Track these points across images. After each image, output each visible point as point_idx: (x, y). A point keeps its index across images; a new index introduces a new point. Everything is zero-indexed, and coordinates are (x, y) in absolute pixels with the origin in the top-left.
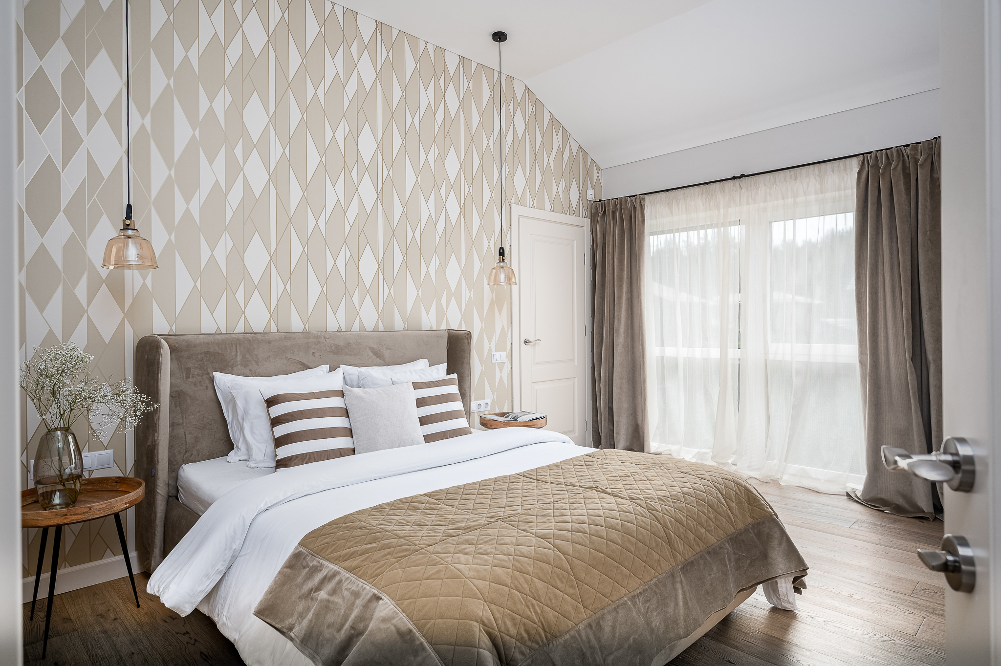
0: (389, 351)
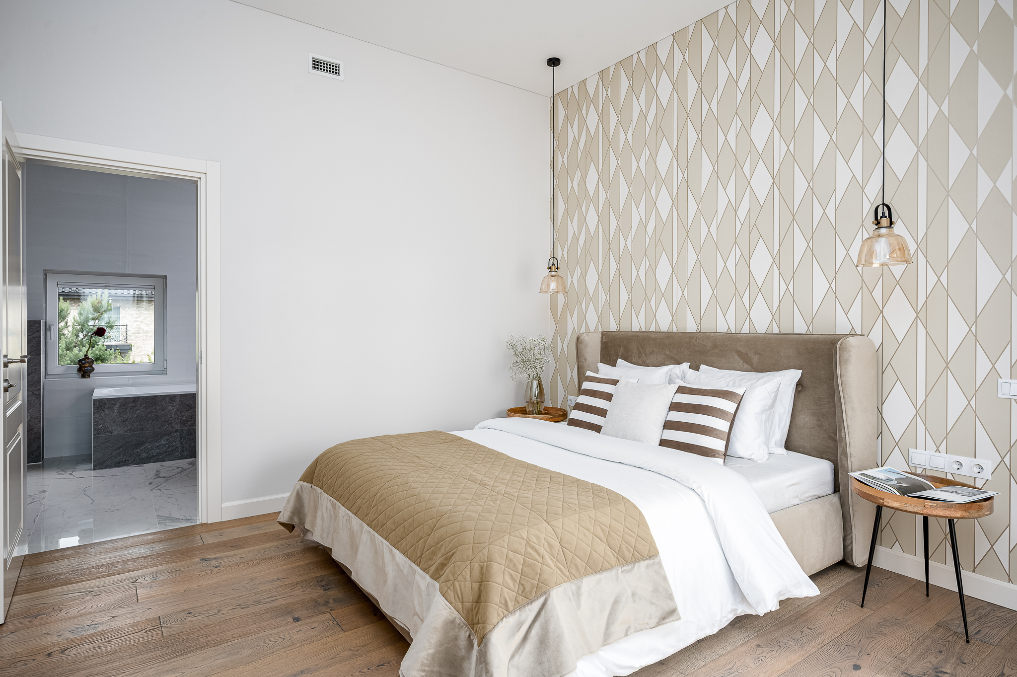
0: (757, 356)
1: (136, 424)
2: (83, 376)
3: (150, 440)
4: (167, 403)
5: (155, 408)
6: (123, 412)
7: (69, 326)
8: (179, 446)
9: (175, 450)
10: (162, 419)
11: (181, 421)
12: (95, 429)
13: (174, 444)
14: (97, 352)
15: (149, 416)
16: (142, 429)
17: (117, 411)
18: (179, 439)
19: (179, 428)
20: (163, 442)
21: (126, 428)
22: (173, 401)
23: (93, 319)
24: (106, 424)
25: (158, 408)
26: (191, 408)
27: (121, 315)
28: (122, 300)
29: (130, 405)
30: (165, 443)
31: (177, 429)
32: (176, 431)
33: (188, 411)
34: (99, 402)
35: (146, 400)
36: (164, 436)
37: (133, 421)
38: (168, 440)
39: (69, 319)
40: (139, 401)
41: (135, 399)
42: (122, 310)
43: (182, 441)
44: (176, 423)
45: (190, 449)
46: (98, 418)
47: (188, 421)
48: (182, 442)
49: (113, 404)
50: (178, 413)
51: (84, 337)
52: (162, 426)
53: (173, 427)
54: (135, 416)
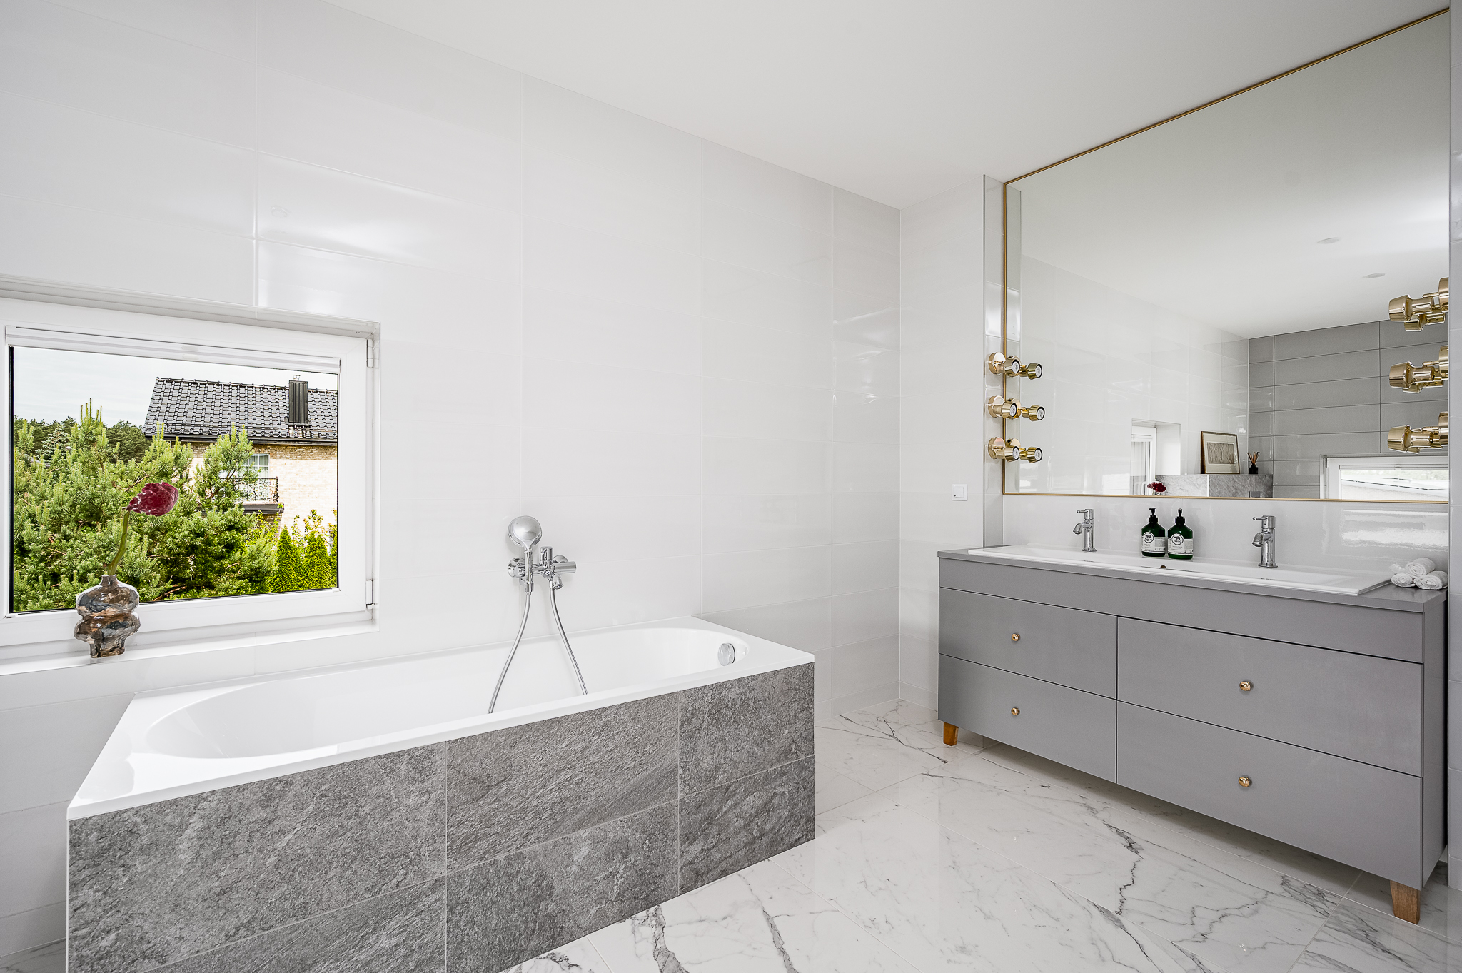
1: (277, 893)
2: (98, 653)
3: (336, 945)
4: (401, 782)
5: (356, 813)
6: (217, 855)
7: (191, 479)
8: (446, 939)
9: (431, 959)
10: (384, 850)
11: (453, 842)
12: (80, 958)
13: (429, 936)
14: (230, 517)
15: (330, 848)
16: (304, 909)
17: (192, 854)
18: (444, 915)
19: (447, 873)
20: (386, 942)
21: (232, 922)
22: (422, 771)
23: (226, 469)
24: (137, 921)
25: (367, 810)
26: (488, 788)
27: (270, 465)
28: (271, 445)
29: (251, 817)
30: (394, 941)
31: (438, 876)
32: (437, 884)
33: (479, 799)
34: (101, 829)
35: (319, 785)
36: (389, 916)
37: (261, 885)
38: (403, 928)
39: (191, 470)
40: (290, 795)
41: (270, 788)
42: (271, 460)
43: (456, 918)
44: (436, 857)
45: (485, 941)
46: (97, 903)
47: (477, 840)
48: (457, 926)
49: (172, 827)
50: (444, 814)
51: (213, 496)
52: (383, 877)
53: (424, 874)
54: (273, 859)
